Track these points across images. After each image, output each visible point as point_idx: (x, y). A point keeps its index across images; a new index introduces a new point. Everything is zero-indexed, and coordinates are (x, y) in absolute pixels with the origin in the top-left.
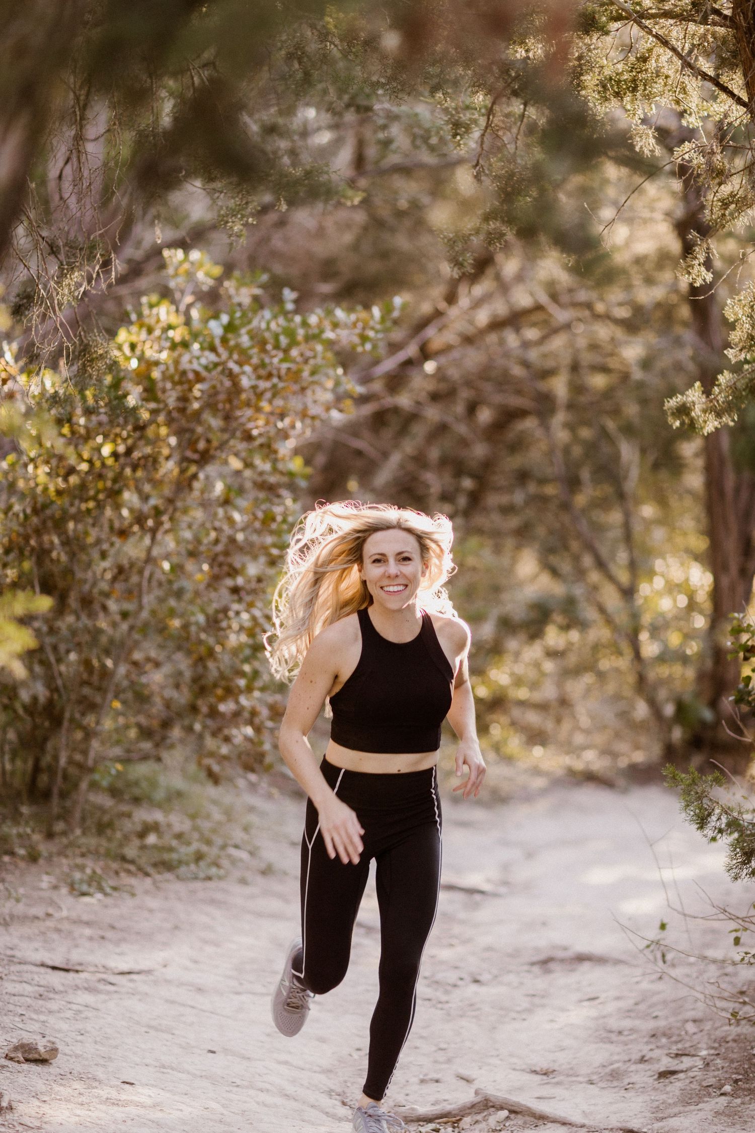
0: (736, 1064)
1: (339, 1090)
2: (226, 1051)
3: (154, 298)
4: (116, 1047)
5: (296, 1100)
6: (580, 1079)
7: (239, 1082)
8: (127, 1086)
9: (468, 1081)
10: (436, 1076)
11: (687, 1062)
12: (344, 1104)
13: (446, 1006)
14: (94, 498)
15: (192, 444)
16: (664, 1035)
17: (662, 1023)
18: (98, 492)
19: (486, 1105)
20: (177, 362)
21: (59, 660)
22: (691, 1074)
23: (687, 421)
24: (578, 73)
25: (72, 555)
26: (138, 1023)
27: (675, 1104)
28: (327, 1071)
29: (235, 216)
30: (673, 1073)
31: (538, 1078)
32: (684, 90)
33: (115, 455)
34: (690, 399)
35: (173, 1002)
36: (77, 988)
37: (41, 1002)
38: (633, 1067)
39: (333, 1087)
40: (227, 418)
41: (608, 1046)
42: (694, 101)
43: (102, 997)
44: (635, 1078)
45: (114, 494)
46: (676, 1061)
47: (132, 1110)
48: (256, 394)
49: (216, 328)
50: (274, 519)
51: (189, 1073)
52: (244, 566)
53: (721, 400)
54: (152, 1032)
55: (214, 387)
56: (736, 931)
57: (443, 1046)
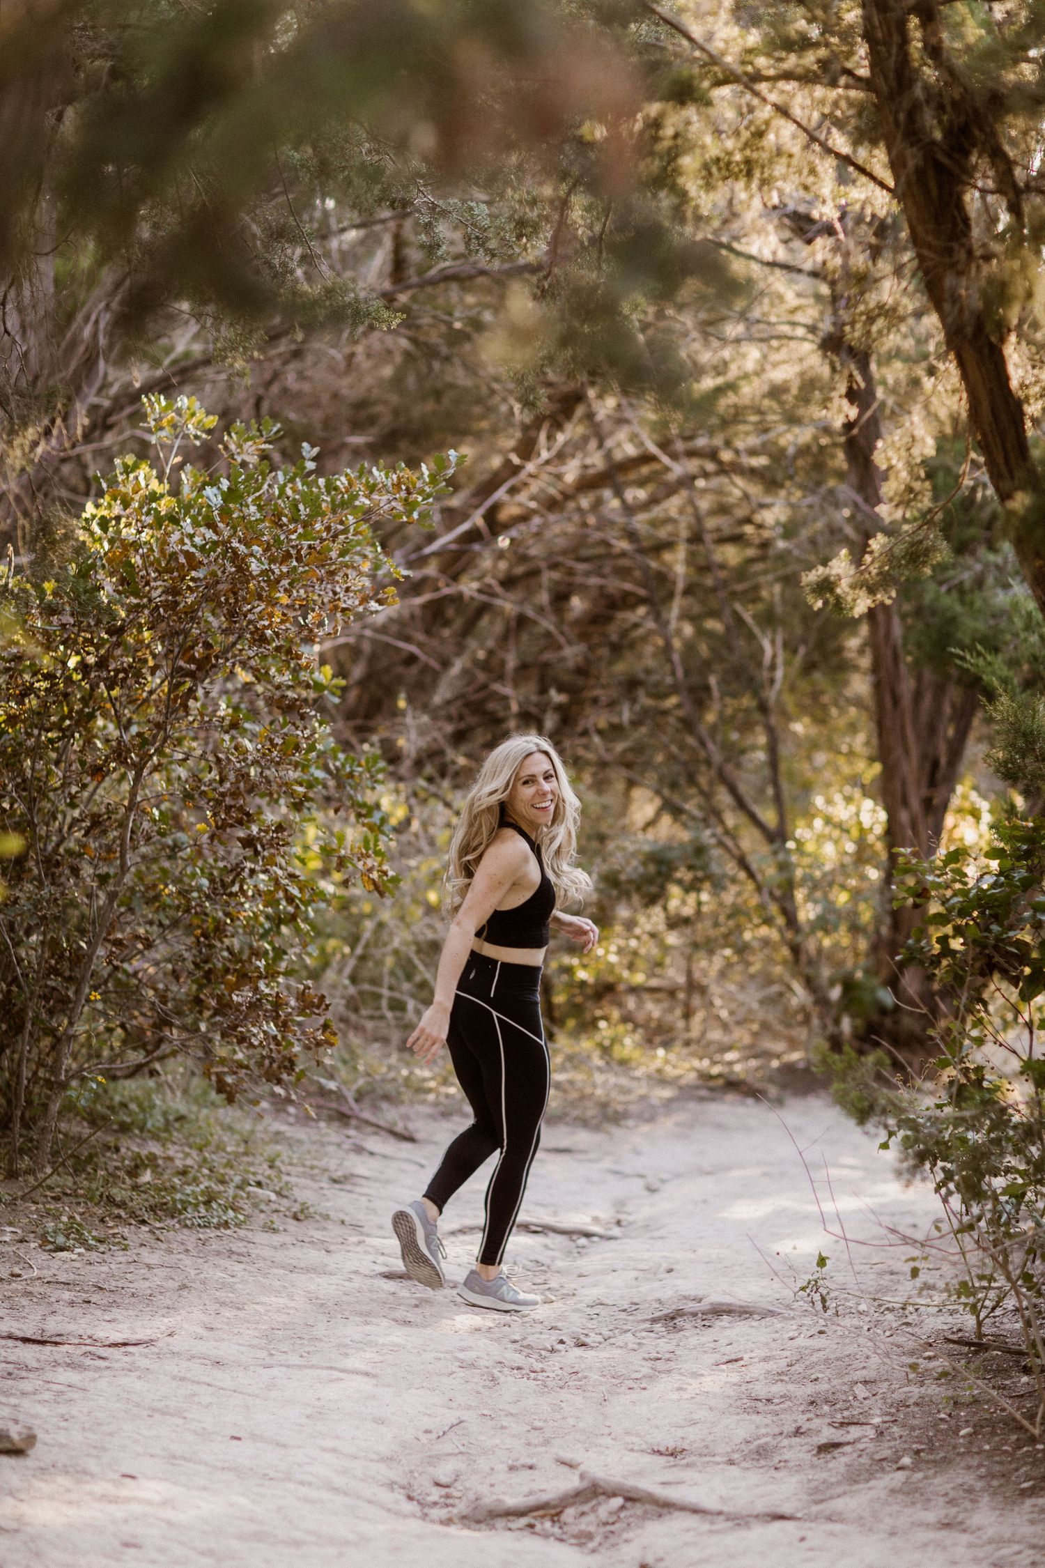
0: (917, 1432)
1: (404, 1482)
2: (254, 1437)
3: (130, 459)
4: (111, 1434)
5: (346, 1494)
6: (718, 1459)
7: (272, 1474)
8: (128, 1481)
9: (571, 1466)
10: (529, 1462)
11: (855, 1432)
12: (410, 1498)
13: (540, 1376)
14: (58, 726)
15: (186, 651)
16: (827, 1401)
17: (823, 1387)
18: (63, 719)
19: (593, 1492)
20: (163, 543)
21: (17, 944)
22: (861, 1446)
23: (832, 600)
24: (673, 154)
25: (31, 803)
26: (138, 1405)
27: (839, 1483)
28: (388, 1460)
29: (236, 349)
30: (837, 1445)
31: (662, 1460)
32: (813, 171)
33: (83, 667)
34: (834, 572)
35: (182, 1379)
36: (56, 1364)
37: (10, 1382)
38: (786, 1442)
39: (395, 1478)
40: (232, 615)
41: (754, 1417)
42: (827, 186)
43: (90, 1374)
44: (788, 1455)
45: (85, 720)
46: (841, 1432)
47: (137, 1508)
48: (268, 581)
49: (213, 496)
50: (297, 748)
51: (206, 1464)
52: (260, 811)
53: (874, 572)
54: (157, 1416)
55: (214, 574)
56: (913, 1259)
57: (537, 1424)
